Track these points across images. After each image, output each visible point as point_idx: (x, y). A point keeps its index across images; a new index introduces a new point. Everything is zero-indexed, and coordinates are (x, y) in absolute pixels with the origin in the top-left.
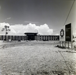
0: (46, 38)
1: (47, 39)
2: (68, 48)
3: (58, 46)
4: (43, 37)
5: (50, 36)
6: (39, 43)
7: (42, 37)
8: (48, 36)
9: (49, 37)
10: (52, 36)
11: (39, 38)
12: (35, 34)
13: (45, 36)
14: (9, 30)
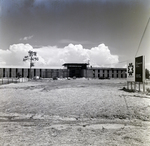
0: (106, 74)
1: (106, 76)
2: (139, 91)
3: (124, 89)
4: (99, 71)
5: (113, 70)
6: (92, 84)
7: (96, 72)
8: (108, 70)
9: (111, 72)
10: (118, 70)
11: (90, 73)
12: (84, 66)
13: (104, 70)
14: (37, 59)
